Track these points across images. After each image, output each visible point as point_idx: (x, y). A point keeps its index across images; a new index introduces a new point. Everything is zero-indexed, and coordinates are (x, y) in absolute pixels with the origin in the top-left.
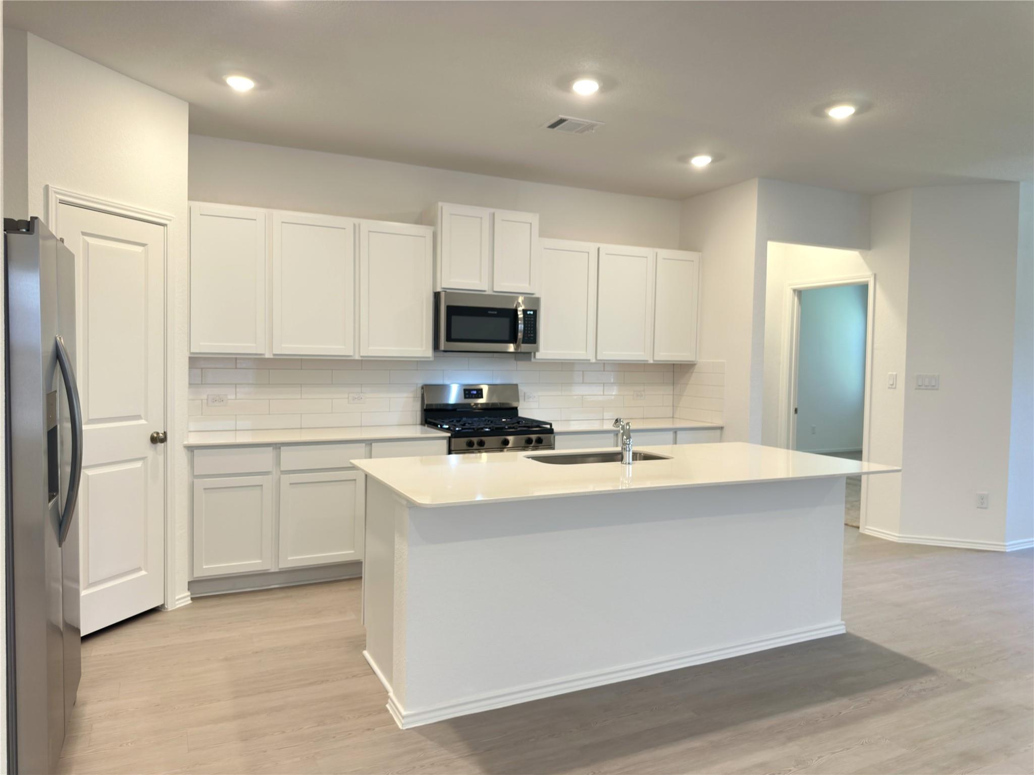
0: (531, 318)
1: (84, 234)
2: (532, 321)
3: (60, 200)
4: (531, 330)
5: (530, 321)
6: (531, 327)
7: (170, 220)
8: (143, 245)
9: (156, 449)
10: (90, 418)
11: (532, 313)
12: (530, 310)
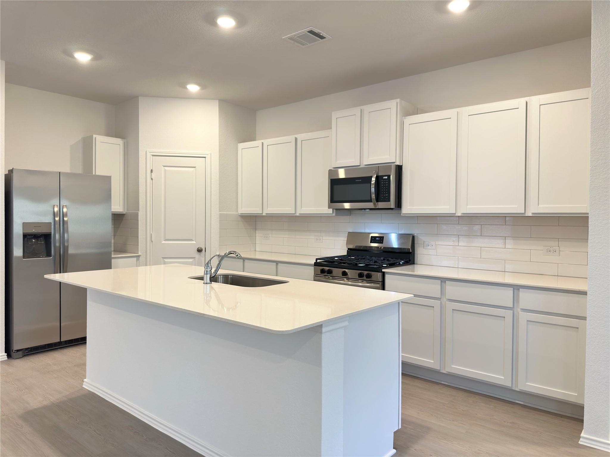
0: (386, 181)
1: (164, 166)
2: (387, 184)
3: (152, 155)
4: (386, 191)
5: (385, 184)
6: (386, 189)
7: (208, 155)
8: (195, 167)
9: (200, 254)
10: (166, 238)
11: (386, 178)
12: (385, 176)
